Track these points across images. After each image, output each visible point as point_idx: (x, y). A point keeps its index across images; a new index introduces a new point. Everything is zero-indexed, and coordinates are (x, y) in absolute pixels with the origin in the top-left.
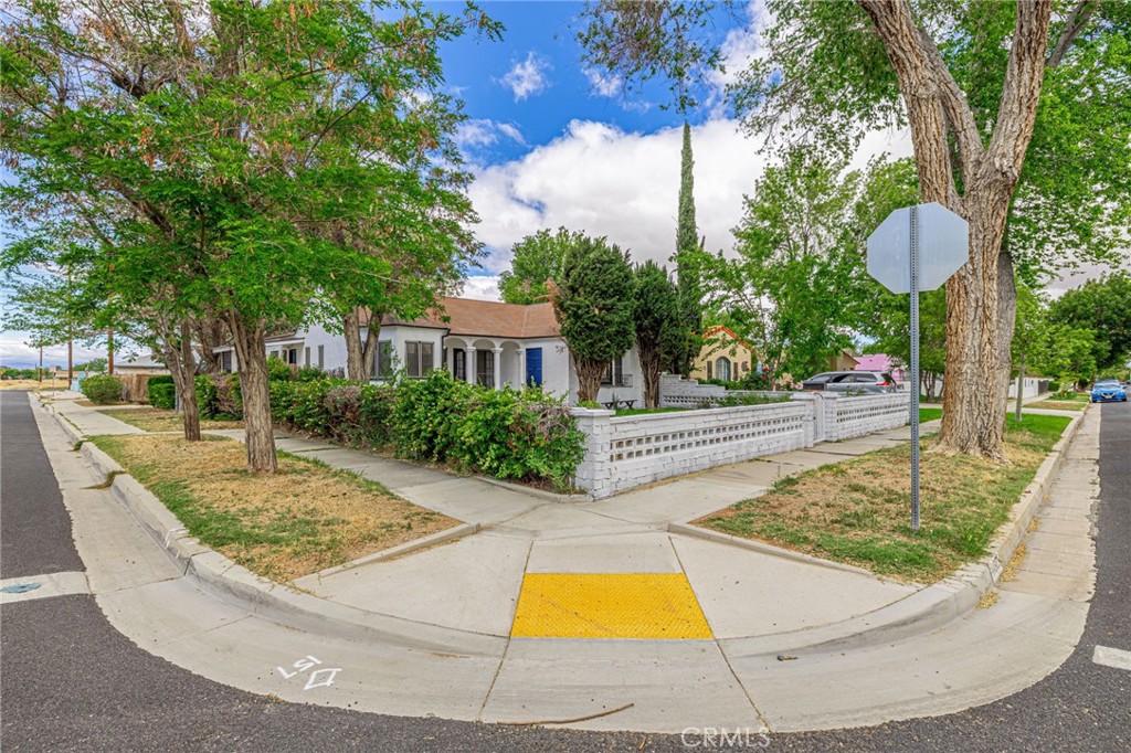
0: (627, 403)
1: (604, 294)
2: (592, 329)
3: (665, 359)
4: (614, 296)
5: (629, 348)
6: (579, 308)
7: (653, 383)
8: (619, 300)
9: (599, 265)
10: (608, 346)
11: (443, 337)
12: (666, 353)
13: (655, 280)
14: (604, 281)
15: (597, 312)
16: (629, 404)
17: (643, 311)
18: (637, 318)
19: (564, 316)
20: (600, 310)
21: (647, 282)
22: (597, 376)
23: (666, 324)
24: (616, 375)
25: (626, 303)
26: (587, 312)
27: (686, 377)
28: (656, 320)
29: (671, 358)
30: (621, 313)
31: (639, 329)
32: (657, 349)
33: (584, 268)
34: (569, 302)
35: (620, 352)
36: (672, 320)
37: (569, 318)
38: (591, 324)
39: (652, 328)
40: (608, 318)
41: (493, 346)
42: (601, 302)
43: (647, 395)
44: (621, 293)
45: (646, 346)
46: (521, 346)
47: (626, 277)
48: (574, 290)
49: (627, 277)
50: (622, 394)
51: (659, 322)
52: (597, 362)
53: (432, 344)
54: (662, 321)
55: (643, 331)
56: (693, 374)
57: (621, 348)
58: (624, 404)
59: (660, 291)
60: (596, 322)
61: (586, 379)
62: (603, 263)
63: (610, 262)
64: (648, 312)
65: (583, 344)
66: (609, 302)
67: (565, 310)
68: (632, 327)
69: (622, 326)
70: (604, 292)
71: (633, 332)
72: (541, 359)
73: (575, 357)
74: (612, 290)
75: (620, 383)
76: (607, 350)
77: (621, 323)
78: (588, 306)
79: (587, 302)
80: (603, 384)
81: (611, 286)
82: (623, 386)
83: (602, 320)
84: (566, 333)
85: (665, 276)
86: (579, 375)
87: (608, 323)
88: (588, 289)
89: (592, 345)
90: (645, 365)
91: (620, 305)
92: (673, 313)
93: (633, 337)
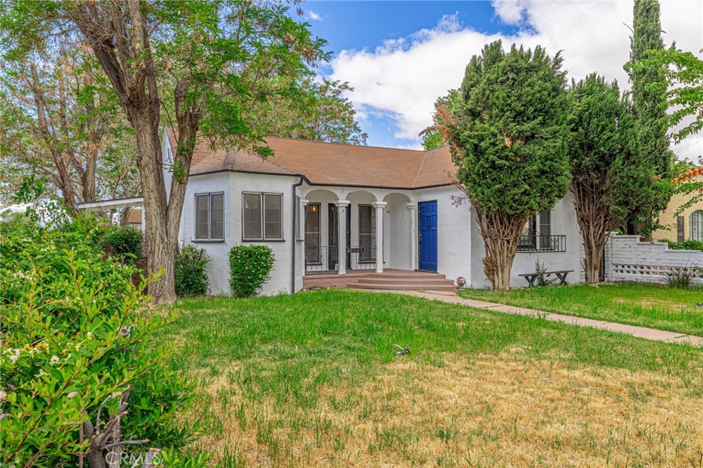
0: (558, 274)
1: (519, 116)
2: (501, 168)
3: (617, 212)
4: (535, 118)
5: (560, 197)
6: (482, 139)
7: (598, 246)
8: (543, 124)
9: (511, 75)
10: (525, 193)
11: (294, 186)
12: (620, 204)
13: (602, 99)
14: (519, 98)
15: (508, 142)
16: (562, 276)
17: (582, 145)
18: (574, 155)
19: (461, 153)
20: (513, 140)
21: (589, 104)
22: (511, 238)
23: (618, 161)
24: (541, 235)
25: (556, 127)
26: (494, 144)
27: (646, 238)
28: (602, 158)
29: (625, 211)
30: (546, 143)
31: (577, 171)
32: (604, 198)
33: (490, 82)
34: (467, 133)
35: (545, 202)
36: (629, 154)
37: (467, 155)
38: (499, 162)
39: (597, 168)
40: (526, 150)
41: (374, 199)
42: (514, 128)
43: (588, 265)
44: (546, 113)
45: (586, 192)
46: (412, 199)
47: (554, 89)
48: (474, 114)
49: (556, 90)
50: (551, 263)
51: (607, 160)
52: (509, 217)
53: (279, 197)
54: (613, 156)
55: (581, 173)
56: (656, 235)
57: (548, 195)
58: (554, 276)
59: (609, 115)
60: (506, 158)
61: (494, 241)
62: (518, 71)
63: (529, 69)
64: (590, 147)
65: (487, 192)
66: (527, 126)
67: (461, 146)
68: (565, 166)
69: (549, 163)
70: (519, 114)
71: (567, 172)
72: (436, 215)
73: (478, 210)
74: (531, 109)
75: (547, 246)
76: (525, 198)
77: (546, 159)
78: (495, 136)
79: (493, 129)
80: (522, 248)
81: (530, 103)
82: (551, 250)
83: (516, 154)
84: (466, 177)
85: (617, 95)
86: (485, 237)
87: (526, 158)
88: (495, 111)
89: (501, 192)
90: (583, 220)
91: (545, 131)
92: (631, 145)
93: (566, 179)
